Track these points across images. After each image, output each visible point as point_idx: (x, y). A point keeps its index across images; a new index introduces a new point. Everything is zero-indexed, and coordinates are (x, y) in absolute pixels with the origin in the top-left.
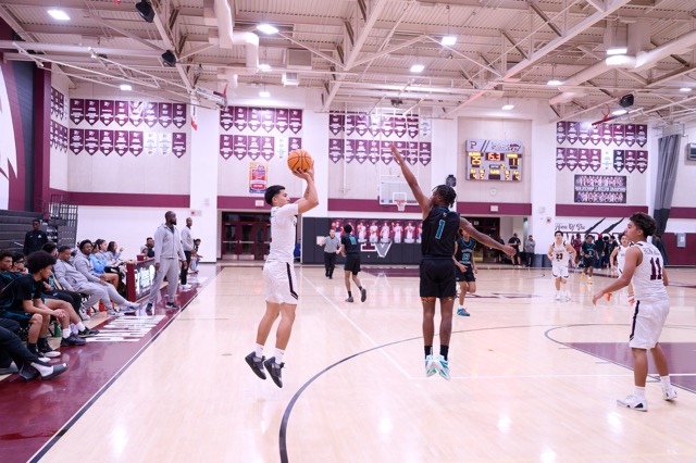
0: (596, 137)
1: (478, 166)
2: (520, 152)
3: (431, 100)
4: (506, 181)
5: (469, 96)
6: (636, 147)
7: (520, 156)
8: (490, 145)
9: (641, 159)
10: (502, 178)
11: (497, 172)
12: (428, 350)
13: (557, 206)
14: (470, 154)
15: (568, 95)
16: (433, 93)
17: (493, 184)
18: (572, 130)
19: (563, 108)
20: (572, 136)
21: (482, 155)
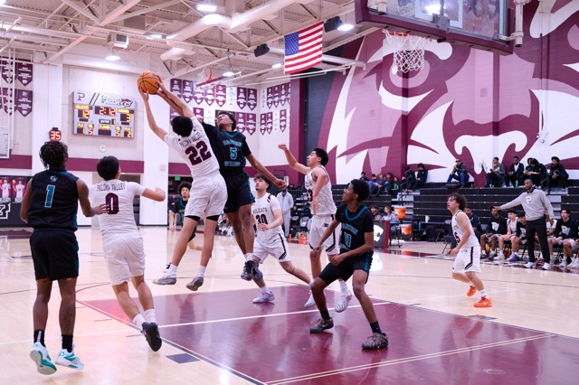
0: (210, 97)
1: (86, 120)
2: (132, 107)
3: (31, 43)
4: (117, 137)
5: (70, 42)
6: (247, 110)
7: (132, 112)
8: (100, 99)
9: (251, 121)
10: (113, 134)
11: (107, 127)
12: (39, 334)
13: (170, 164)
14: (78, 107)
15: (176, 52)
16: (33, 34)
17: (104, 140)
18: (188, 89)
19: (174, 65)
20: (188, 95)
21: (91, 108)
